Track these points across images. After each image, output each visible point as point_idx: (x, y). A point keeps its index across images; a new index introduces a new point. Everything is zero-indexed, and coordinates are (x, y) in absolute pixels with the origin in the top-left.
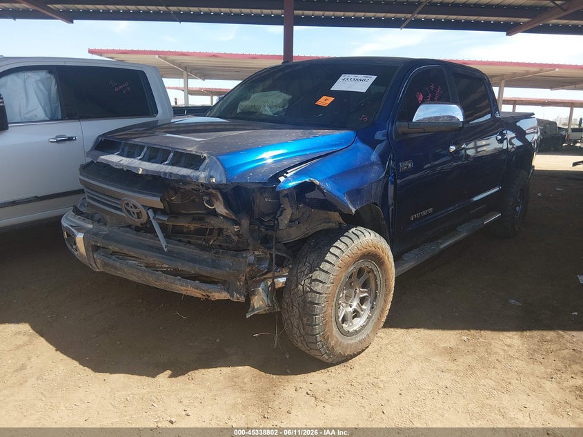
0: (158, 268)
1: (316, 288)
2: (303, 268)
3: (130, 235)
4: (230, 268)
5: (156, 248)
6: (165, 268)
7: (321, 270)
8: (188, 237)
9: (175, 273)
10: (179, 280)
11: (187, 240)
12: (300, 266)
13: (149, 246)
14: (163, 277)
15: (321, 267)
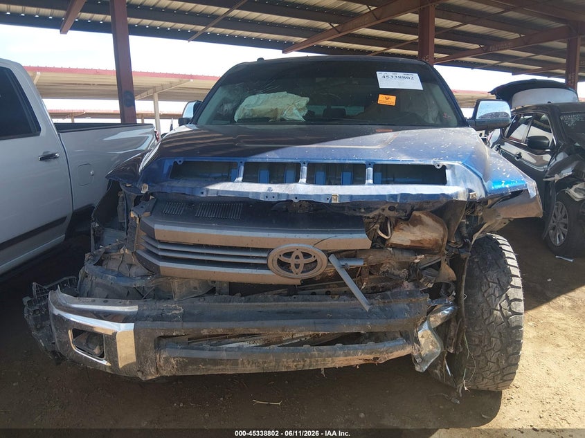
0: (286, 341)
1: (518, 309)
2: (491, 291)
3: (235, 304)
4: (409, 313)
5: (294, 313)
6: (297, 338)
7: (513, 286)
8: (324, 287)
9: (317, 341)
10: (341, 348)
11: (325, 290)
12: (484, 289)
13: (278, 313)
14: (315, 351)
15: (512, 283)
